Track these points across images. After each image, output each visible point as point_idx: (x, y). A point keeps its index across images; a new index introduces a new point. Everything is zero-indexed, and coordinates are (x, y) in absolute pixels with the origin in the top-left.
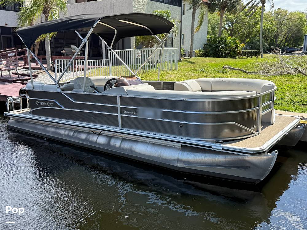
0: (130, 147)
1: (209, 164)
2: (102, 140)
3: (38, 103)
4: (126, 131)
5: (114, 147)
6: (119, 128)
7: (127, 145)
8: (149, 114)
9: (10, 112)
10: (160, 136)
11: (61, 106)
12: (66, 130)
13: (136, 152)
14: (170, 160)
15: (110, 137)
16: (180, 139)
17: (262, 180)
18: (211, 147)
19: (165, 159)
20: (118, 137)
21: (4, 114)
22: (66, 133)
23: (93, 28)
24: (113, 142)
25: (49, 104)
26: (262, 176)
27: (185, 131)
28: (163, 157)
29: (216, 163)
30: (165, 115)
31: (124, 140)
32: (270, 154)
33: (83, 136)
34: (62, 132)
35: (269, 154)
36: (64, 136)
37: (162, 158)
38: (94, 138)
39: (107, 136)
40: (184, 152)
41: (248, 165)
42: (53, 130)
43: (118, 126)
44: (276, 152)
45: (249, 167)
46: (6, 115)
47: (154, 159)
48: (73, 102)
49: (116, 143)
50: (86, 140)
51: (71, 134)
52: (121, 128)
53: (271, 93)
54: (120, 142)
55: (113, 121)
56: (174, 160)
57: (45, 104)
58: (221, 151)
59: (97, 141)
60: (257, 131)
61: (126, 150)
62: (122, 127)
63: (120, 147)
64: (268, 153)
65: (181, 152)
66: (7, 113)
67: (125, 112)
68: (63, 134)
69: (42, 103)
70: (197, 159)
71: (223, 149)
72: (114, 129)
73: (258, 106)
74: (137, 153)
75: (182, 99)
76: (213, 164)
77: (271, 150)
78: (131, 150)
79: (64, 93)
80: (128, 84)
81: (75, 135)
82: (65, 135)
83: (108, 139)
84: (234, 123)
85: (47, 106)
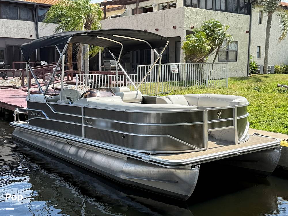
1: (145, 177)
2: (72, 150)
3: (32, 113)
4: (87, 141)
6: (82, 138)
7: (89, 155)
8: (103, 124)
11: (46, 116)
12: (51, 140)
13: (94, 164)
15: (79, 148)
17: (190, 196)
18: (141, 158)
22: (50, 143)
23: (67, 44)
24: (80, 152)
25: (39, 115)
26: (189, 191)
27: (126, 142)
29: (151, 176)
32: (194, 169)
33: (61, 146)
34: (47, 142)
38: (67, 148)
39: (77, 147)
41: (177, 180)
43: (82, 136)
44: (198, 167)
45: (177, 182)
46: (11, 125)
48: (54, 112)
49: (82, 153)
50: (62, 150)
51: (53, 143)
52: (84, 138)
54: (85, 152)
56: (119, 172)
57: (36, 114)
58: (149, 162)
59: (69, 151)
60: (203, 148)
63: (84, 157)
64: (192, 168)
66: (12, 123)
68: (47, 144)
69: (34, 114)
72: (79, 139)
76: (148, 177)
77: (194, 165)
79: (48, 104)
81: (56, 145)
82: (49, 145)
83: (77, 149)
84: (168, 135)
85: (37, 116)
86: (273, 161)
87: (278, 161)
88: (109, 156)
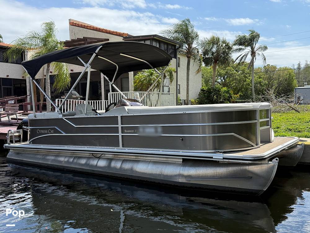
0: (131, 167)
1: (210, 177)
2: (102, 163)
3: (39, 132)
4: (127, 150)
5: (115, 168)
7: (127, 166)
8: (149, 130)
9: (9, 144)
10: (161, 151)
11: (62, 132)
12: (66, 157)
13: (137, 172)
14: (171, 176)
16: (181, 152)
17: (265, 190)
18: (212, 158)
19: (167, 176)
20: (119, 158)
21: (4, 146)
22: (66, 159)
23: (95, 53)
24: (113, 164)
25: (50, 132)
26: (264, 185)
28: (165, 174)
29: (218, 176)
30: (165, 130)
31: (124, 161)
32: (271, 162)
33: (83, 161)
34: (62, 159)
35: (269, 162)
36: (63, 162)
37: (163, 174)
38: (94, 162)
39: (108, 159)
40: (186, 167)
41: (250, 175)
42: (53, 158)
43: (118, 146)
44: (277, 160)
45: (251, 178)
46: (5, 147)
47: (155, 177)
48: (75, 126)
49: (117, 165)
50: (86, 164)
51: (71, 160)
52: (122, 148)
53: (267, 110)
54: (121, 163)
55: (114, 142)
56: (176, 176)
57: (46, 132)
58: (222, 160)
59: (97, 164)
60: (257, 145)
61: (127, 170)
62: (123, 146)
63: (121, 167)
65: (182, 168)
66: (7, 145)
67: (126, 131)
68: (62, 161)
69: (43, 131)
70: (199, 172)
71: (224, 158)
72: (115, 149)
73: (256, 120)
74: (138, 172)
75: (182, 112)
76: (214, 176)
77: (271, 158)
78: (132, 170)
79: (65, 118)
80: (129, 105)
81: (75, 161)
82: (65, 162)
83: (109, 161)
84: (233, 134)
85: (48, 133)
86: (296, 156)
87: (301, 155)
88: (155, 163)
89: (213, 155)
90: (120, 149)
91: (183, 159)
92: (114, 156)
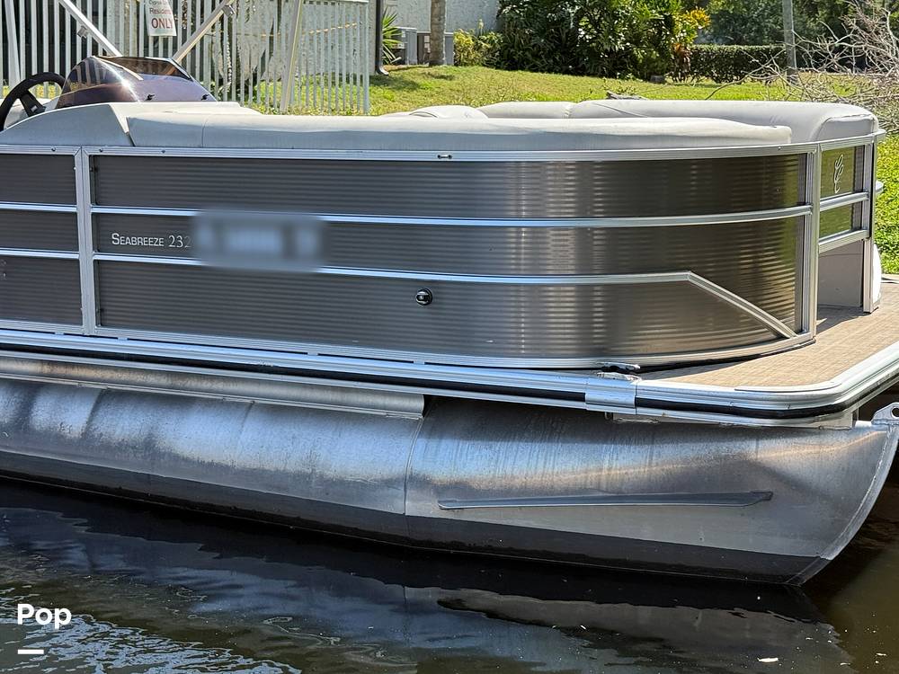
0: (145, 432)
1: (567, 491)
4: (122, 341)
5: (55, 436)
6: (83, 329)
7: (124, 425)
10: (313, 356)
13: (177, 459)
14: (363, 486)
15: (29, 390)
16: (420, 366)
17: (831, 558)
18: (580, 397)
19: (341, 482)
20: (75, 383)
24: (44, 413)
26: (827, 536)
27: (444, 321)
28: (330, 474)
29: (604, 486)
31: (108, 397)
32: (868, 424)
35: (859, 423)
37: (321, 476)
39: (15, 385)
40: (441, 437)
41: (765, 486)
44: (896, 412)
45: (768, 497)
47: (279, 488)
49: (65, 417)
52: (95, 330)
53: (859, 151)
54: (91, 407)
56: (389, 483)
58: (632, 411)
60: (800, 331)
61: (122, 447)
62: (102, 322)
63: (86, 434)
64: (855, 419)
65: (421, 443)
67: (117, 239)
70: (509, 470)
71: (640, 403)
72: (57, 335)
73: (804, 204)
74: (186, 460)
75: (431, 156)
77: (870, 404)
78: (148, 446)
80: (135, 96)
84: (687, 276)
89: (583, 381)
90: (86, 334)
91: (427, 398)
92: (46, 369)
